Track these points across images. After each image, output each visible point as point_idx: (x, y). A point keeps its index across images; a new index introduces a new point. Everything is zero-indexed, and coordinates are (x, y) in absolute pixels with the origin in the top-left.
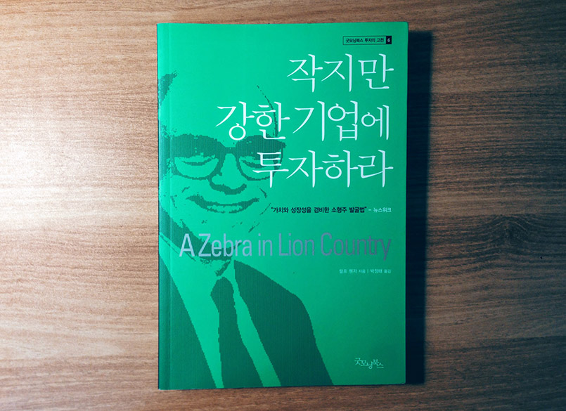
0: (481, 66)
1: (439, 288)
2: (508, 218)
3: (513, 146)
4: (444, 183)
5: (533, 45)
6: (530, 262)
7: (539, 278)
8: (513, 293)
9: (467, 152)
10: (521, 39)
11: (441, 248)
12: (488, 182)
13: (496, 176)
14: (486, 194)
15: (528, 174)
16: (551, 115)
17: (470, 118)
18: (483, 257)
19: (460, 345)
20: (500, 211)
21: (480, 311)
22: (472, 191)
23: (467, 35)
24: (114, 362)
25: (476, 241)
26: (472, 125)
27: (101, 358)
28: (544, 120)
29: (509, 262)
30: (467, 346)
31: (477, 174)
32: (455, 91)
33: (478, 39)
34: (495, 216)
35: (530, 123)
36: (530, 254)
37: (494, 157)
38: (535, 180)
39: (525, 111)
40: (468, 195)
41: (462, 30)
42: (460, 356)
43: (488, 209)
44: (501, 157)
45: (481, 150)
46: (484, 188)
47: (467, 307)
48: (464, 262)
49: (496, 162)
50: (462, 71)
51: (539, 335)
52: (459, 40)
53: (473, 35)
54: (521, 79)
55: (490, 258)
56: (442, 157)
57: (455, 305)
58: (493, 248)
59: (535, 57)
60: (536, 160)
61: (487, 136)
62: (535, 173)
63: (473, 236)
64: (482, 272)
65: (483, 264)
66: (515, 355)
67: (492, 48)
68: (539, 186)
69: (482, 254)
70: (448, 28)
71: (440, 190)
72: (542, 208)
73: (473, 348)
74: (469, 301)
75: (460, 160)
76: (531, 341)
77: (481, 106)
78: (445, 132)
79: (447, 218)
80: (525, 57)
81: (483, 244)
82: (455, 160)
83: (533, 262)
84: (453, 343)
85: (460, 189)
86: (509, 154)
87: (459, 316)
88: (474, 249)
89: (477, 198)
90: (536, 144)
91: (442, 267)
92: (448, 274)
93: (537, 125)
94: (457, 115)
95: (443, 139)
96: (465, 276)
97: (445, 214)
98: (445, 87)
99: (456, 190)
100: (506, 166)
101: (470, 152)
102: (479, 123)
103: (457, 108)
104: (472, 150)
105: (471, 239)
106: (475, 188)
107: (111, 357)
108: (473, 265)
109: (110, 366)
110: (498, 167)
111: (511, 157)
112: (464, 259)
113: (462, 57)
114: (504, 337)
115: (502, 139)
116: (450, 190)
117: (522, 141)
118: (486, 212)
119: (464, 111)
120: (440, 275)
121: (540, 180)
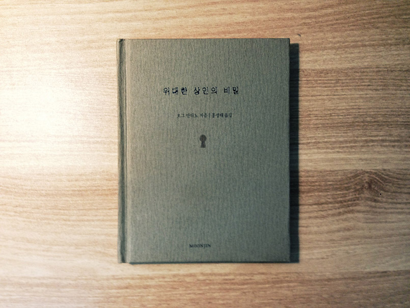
0: (346, 47)
1: (309, 229)
2: (367, 172)
3: (372, 113)
4: (314, 143)
5: (389, 30)
6: (385, 208)
7: (393, 222)
8: (370, 234)
9: (334, 118)
10: (380, 25)
11: (311, 196)
12: (350, 142)
13: (357, 137)
14: (349, 152)
15: (385, 136)
16: (405, 88)
17: (337, 90)
18: (345, 204)
19: (325, 275)
20: (360, 166)
21: (343, 248)
22: (337, 150)
23: (335, 22)
24: (45, 281)
25: (340, 191)
26: (339, 95)
27: (35, 278)
28: (399, 92)
29: (368, 208)
30: (331, 277)
31: (342, 136)
32: (324, 67)
33: (344, 25)
34: (357, 170)
35: (387, 94)
36: (385, 202)
37: (356, 122)
38: (391, 141)
39: (383, 84)
40: (334, 152)
41: (331, 18)
42: (326, 285)
43: (350, 164)
44: (363, 122)
45: (345, 115)
46: (347, 147)
47: (332, 245)
48: (330, 208)
49: (357, 126)
50: (329, 51)
51: (391, 269)
52: (327, 25)
53: (339, 21)
54: (379, 58)
55: (352, 205)
56: (312, 122)
57: (322, 243)
58: (354, 196)
59: (391, 40)
60: (391, 125)
61: (351, 104)
62: (391, 135)
63: (338, 186)
64: (344, 217)
65: (346, 210)
66: (371, 285)
67: (355, 32)
68: (393, 146)
69: (345, 201)
70: (319, 15)
71: (310, 149)
72: (396, 164)
73: (336, 279)
74: (334, 240)
75: (328, 124)
76: (385, 274)
77: (345, 80)
78: (315, 101)
79: (315, 171)
80: (383, 40)
81: (346, 194)
82: (324, 124)
83: (388, 209)
84: (319, 274)
85: (327, 148)
86: (368, 119)
87: (325, 252)
88: (338, 198)
89: (342, 156)
90: (392, 111)
91: (311, 212)
92: (316, 217)
93: (392, 96)
94: (326, 87)
95: (313, 106)
96: (330, 219)
97: (315, 168)
98: (316, 64)
99: (323, 148)
100: (367, 129)
101: (337, 117)
102: (343, 93)
103: (326, 82)
104: (338, 116)
105: (336, 189)
106: (340, 147)
107: (44, 278)
108: (338, 211)
109: (42, 285)
110: (359, 130)
111: (370, 122)
112: (330, 205)
113: (331, 40)
114: (362, 270)
115: (363, 107)
116: (319, 148)
117: (380, 108)
118: (348, 167)
119: (331, 83)
120: (310, 218)
121: (394, 141)
